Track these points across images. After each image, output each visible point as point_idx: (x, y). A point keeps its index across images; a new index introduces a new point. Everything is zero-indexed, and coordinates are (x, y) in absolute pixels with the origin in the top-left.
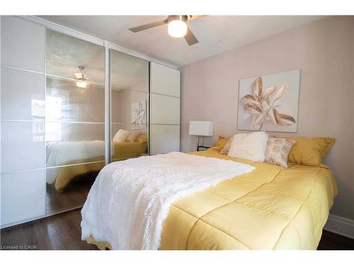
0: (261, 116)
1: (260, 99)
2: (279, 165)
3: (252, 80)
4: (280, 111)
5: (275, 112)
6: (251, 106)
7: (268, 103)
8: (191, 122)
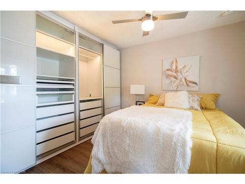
0: (177, 82)
1: (176, 72)
2: (197, 110)
3: (171, 60)
4: (189, 79)
5: (185, 79)
6: (171, 76)
7: (181, 74)
8: (131, 86)
